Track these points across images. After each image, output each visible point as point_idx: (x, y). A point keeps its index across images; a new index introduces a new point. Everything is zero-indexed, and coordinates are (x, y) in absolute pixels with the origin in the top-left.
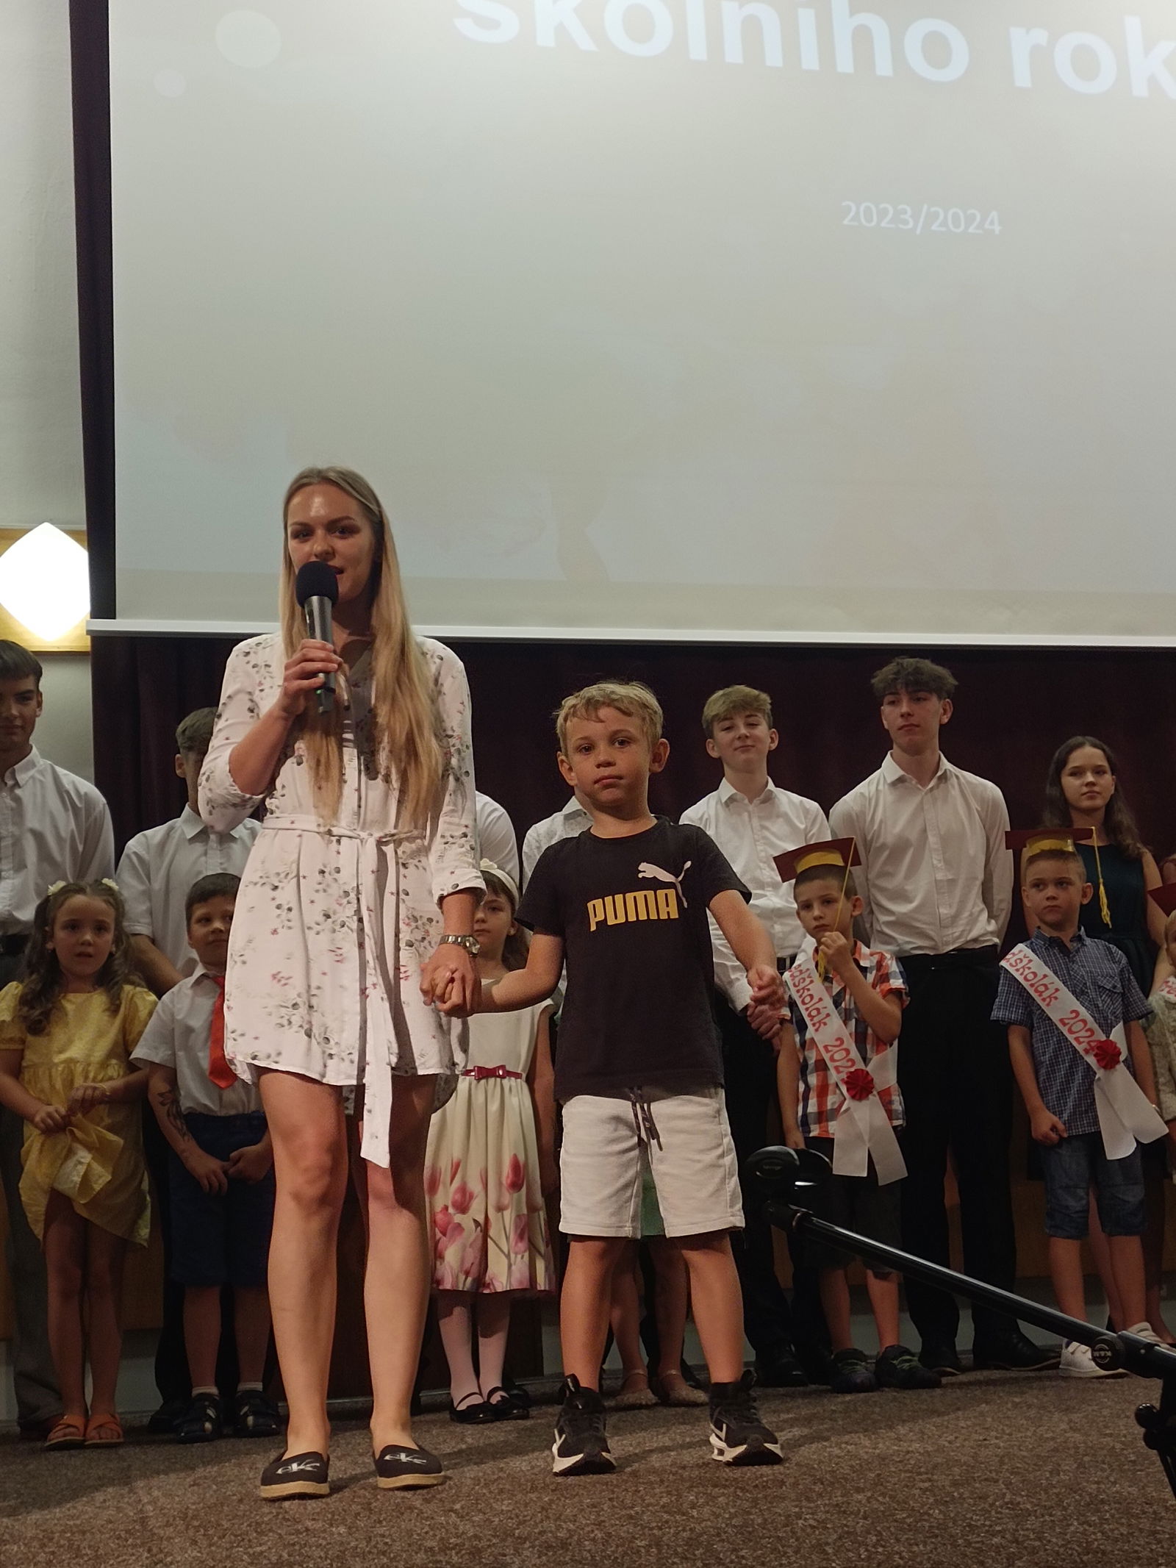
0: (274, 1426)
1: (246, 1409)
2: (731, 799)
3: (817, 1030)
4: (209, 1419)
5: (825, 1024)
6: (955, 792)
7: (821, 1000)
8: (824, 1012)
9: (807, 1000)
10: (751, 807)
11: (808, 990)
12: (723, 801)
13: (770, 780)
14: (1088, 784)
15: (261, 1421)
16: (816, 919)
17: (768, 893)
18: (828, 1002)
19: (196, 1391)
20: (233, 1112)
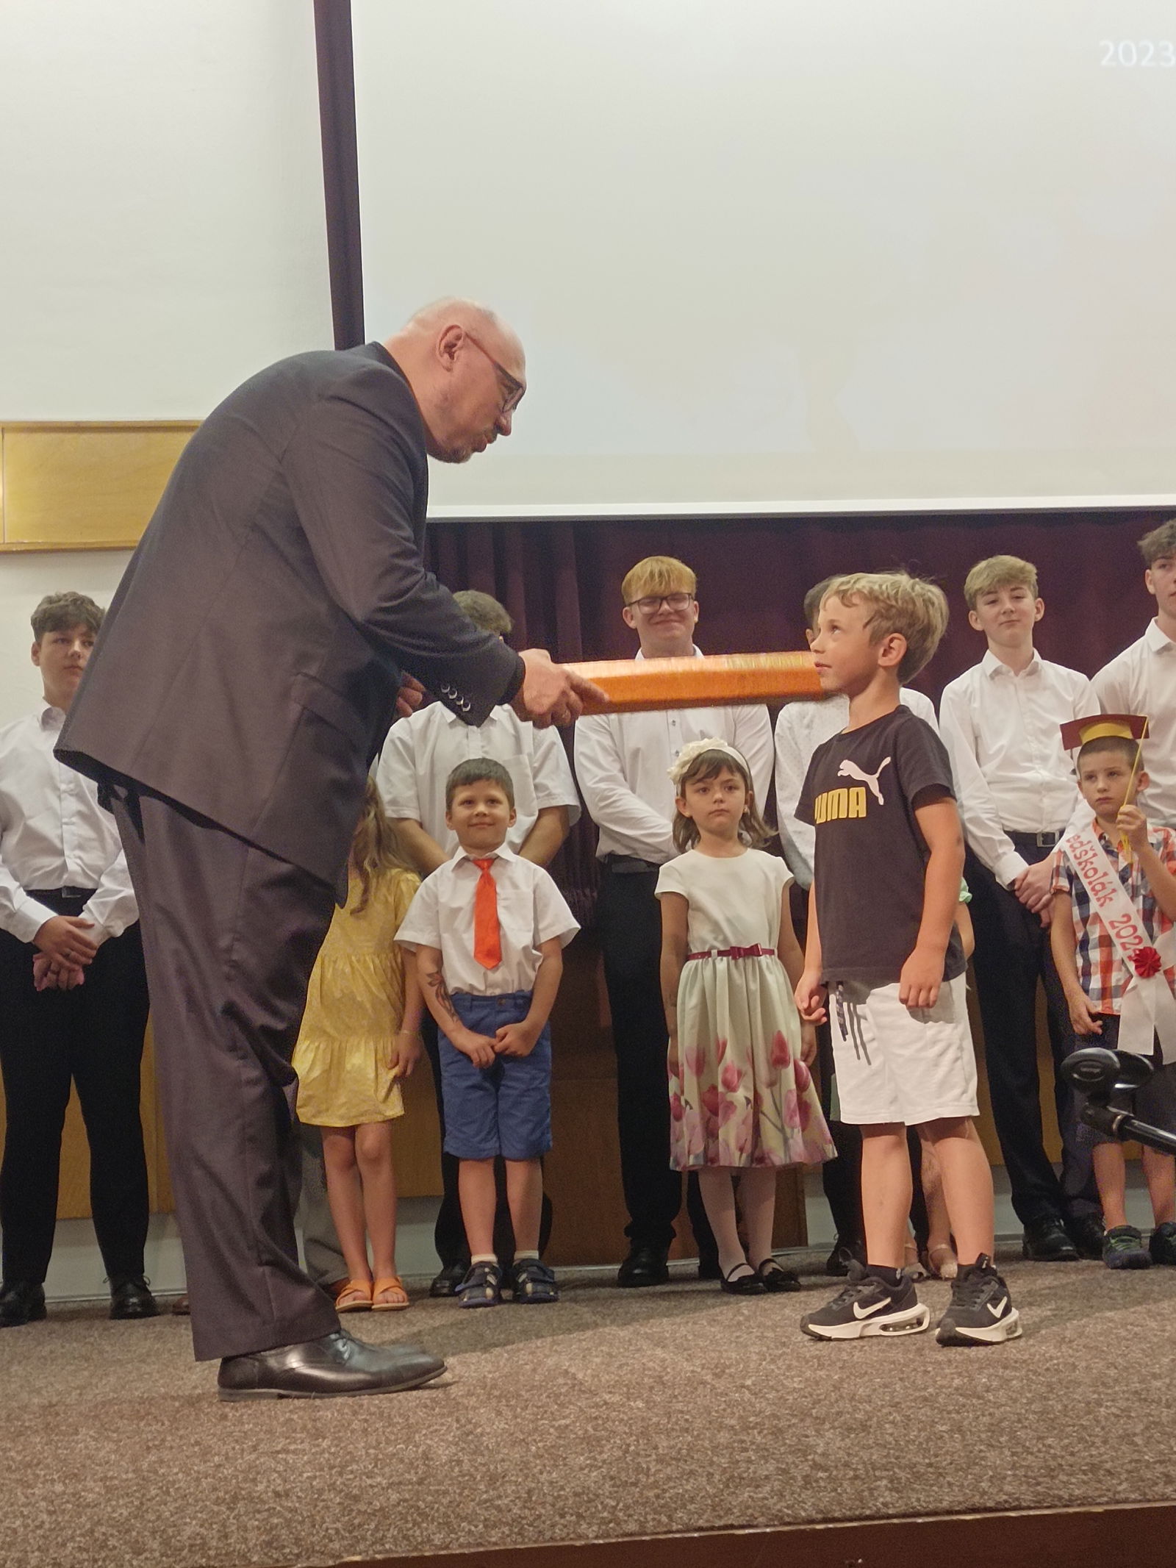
0: (552, 1293)
1: (524, 1276)
2: (997, 672)
3: (1102, 905)
4: (490, 1285)
5: (1111, 899)
7: (1105, 874)
8: (1110, 888)
9: (1091, 873)
10: (1017, 680)
11: (1092, 863)
12: (988, 674)
13: (1036, 653)
15: (540, 1288)
16: (1100, 791)
17: (1037, 766)
18: (1114, 877)
19: (475, 1259)
20: (498, 991)
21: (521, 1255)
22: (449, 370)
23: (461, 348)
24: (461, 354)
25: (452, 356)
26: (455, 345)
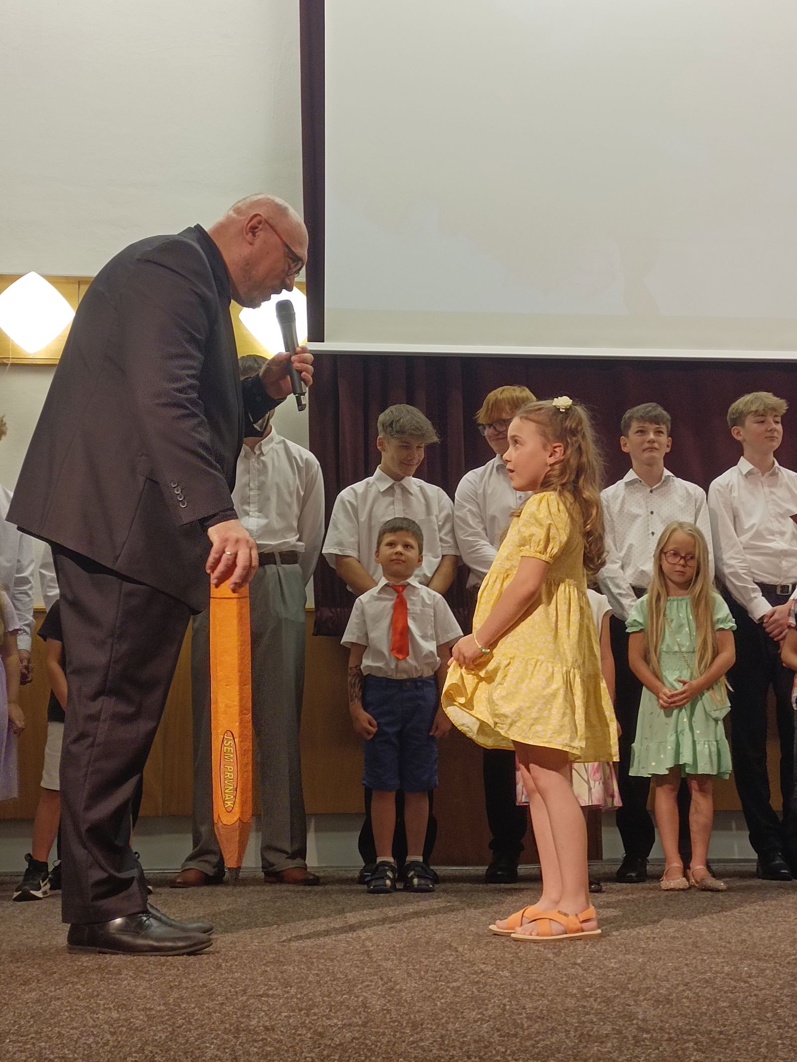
0: (431, 886)
1: (412, 873)
2: (749, 473)
4: (389, 878)
10: (763, 479)
12: (744, 473)
13: (776, 462)
15: (423, 882)
17: (777, 539)
19: (379, 860)
20: (405, 677)
21: (410, 858)
22: (251, 244)
23: (261, 230)
24: (261, 234)
25: (254, 234)
26: (257, 228)
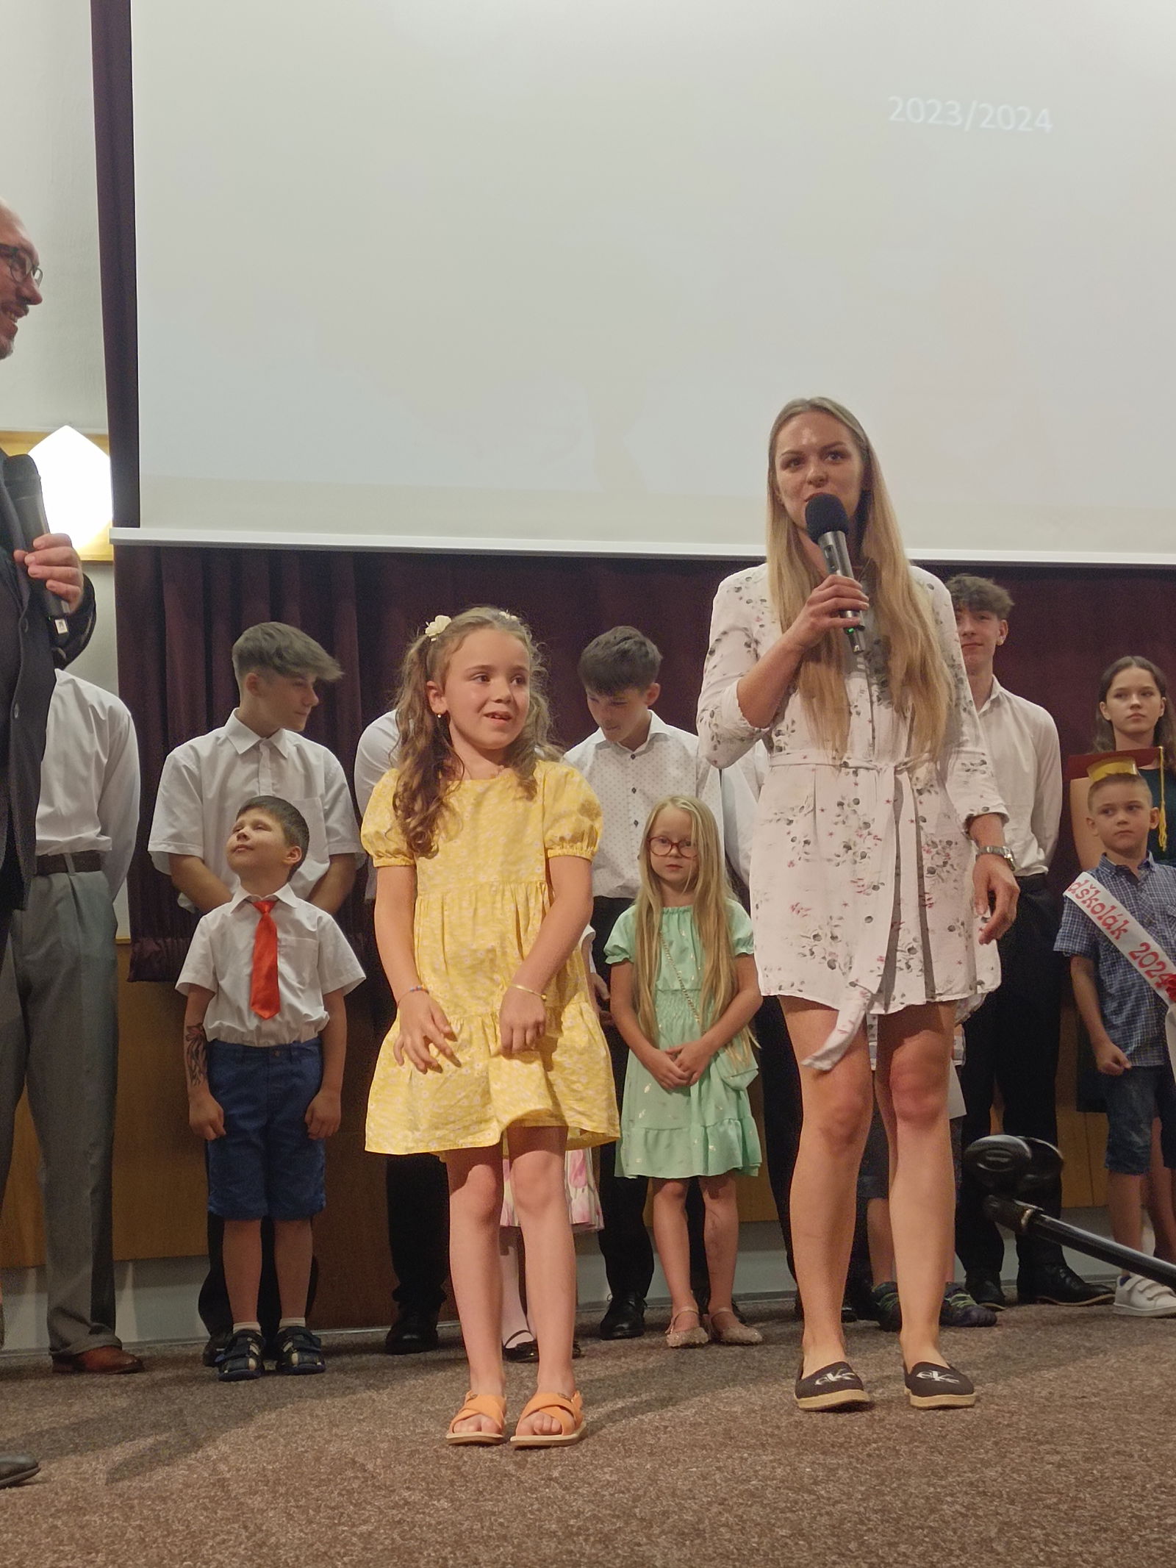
1: (289, 1345)
4: (253, 1355)
6: (1008, 718)
14: (1133, 707)
15: (306, 1358)
19: (237, 1327)
20: (272, 1043)
21: (286, 1322)
